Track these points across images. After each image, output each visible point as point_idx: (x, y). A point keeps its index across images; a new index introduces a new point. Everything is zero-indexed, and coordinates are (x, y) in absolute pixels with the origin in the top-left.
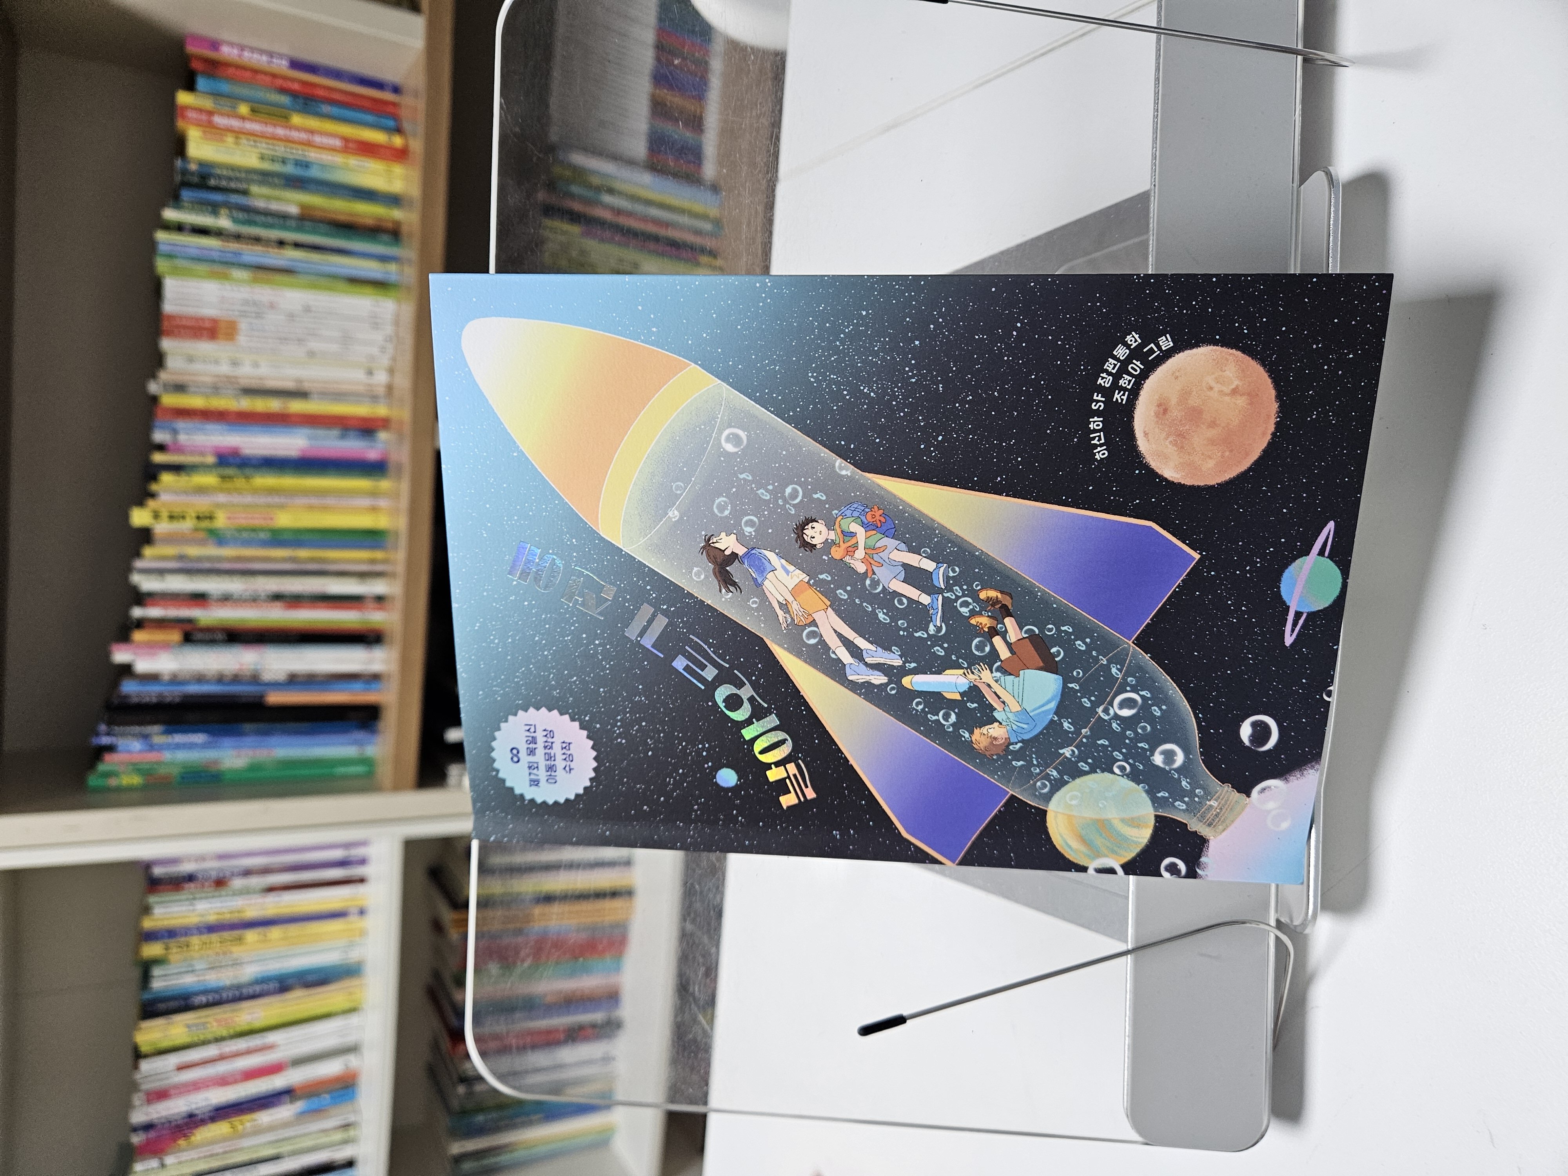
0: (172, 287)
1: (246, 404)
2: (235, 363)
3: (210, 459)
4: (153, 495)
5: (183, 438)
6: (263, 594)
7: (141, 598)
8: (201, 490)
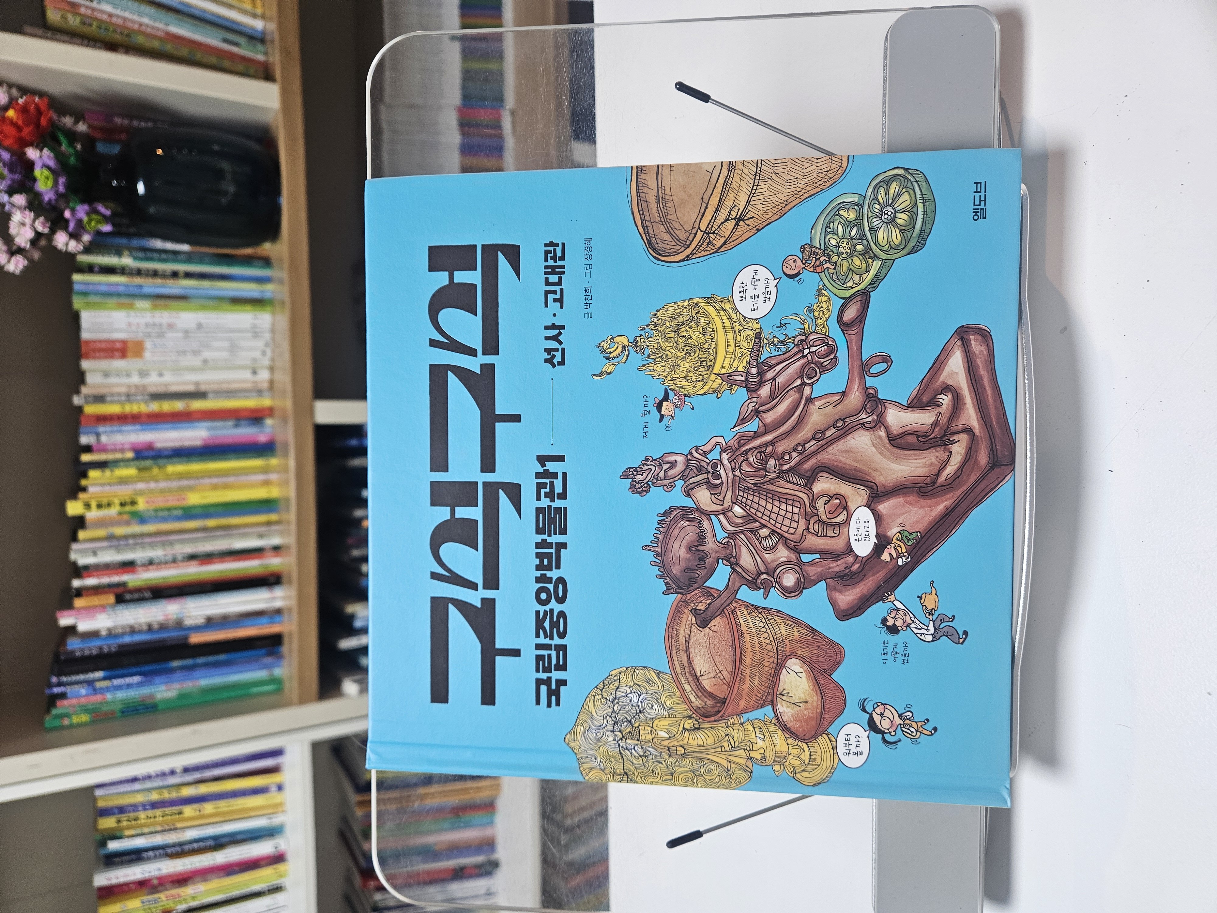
0: (87, 318)
1: (154, 407)
2: (143, 374)
3: (130, 455)
4: (84, 489)
5: (104, 439)
6: (180, 557)
7: (79, 571)
8: (123, 481)
